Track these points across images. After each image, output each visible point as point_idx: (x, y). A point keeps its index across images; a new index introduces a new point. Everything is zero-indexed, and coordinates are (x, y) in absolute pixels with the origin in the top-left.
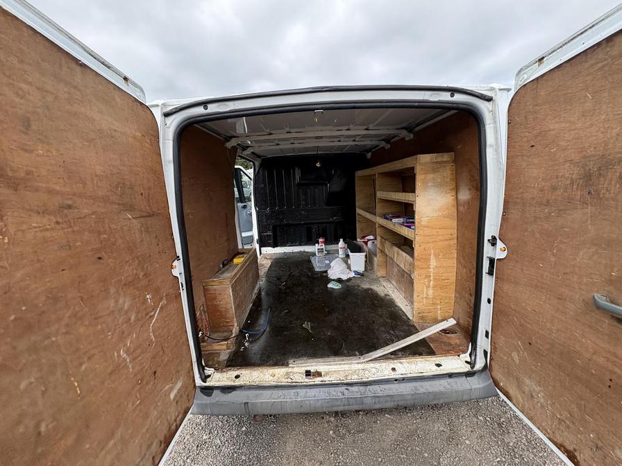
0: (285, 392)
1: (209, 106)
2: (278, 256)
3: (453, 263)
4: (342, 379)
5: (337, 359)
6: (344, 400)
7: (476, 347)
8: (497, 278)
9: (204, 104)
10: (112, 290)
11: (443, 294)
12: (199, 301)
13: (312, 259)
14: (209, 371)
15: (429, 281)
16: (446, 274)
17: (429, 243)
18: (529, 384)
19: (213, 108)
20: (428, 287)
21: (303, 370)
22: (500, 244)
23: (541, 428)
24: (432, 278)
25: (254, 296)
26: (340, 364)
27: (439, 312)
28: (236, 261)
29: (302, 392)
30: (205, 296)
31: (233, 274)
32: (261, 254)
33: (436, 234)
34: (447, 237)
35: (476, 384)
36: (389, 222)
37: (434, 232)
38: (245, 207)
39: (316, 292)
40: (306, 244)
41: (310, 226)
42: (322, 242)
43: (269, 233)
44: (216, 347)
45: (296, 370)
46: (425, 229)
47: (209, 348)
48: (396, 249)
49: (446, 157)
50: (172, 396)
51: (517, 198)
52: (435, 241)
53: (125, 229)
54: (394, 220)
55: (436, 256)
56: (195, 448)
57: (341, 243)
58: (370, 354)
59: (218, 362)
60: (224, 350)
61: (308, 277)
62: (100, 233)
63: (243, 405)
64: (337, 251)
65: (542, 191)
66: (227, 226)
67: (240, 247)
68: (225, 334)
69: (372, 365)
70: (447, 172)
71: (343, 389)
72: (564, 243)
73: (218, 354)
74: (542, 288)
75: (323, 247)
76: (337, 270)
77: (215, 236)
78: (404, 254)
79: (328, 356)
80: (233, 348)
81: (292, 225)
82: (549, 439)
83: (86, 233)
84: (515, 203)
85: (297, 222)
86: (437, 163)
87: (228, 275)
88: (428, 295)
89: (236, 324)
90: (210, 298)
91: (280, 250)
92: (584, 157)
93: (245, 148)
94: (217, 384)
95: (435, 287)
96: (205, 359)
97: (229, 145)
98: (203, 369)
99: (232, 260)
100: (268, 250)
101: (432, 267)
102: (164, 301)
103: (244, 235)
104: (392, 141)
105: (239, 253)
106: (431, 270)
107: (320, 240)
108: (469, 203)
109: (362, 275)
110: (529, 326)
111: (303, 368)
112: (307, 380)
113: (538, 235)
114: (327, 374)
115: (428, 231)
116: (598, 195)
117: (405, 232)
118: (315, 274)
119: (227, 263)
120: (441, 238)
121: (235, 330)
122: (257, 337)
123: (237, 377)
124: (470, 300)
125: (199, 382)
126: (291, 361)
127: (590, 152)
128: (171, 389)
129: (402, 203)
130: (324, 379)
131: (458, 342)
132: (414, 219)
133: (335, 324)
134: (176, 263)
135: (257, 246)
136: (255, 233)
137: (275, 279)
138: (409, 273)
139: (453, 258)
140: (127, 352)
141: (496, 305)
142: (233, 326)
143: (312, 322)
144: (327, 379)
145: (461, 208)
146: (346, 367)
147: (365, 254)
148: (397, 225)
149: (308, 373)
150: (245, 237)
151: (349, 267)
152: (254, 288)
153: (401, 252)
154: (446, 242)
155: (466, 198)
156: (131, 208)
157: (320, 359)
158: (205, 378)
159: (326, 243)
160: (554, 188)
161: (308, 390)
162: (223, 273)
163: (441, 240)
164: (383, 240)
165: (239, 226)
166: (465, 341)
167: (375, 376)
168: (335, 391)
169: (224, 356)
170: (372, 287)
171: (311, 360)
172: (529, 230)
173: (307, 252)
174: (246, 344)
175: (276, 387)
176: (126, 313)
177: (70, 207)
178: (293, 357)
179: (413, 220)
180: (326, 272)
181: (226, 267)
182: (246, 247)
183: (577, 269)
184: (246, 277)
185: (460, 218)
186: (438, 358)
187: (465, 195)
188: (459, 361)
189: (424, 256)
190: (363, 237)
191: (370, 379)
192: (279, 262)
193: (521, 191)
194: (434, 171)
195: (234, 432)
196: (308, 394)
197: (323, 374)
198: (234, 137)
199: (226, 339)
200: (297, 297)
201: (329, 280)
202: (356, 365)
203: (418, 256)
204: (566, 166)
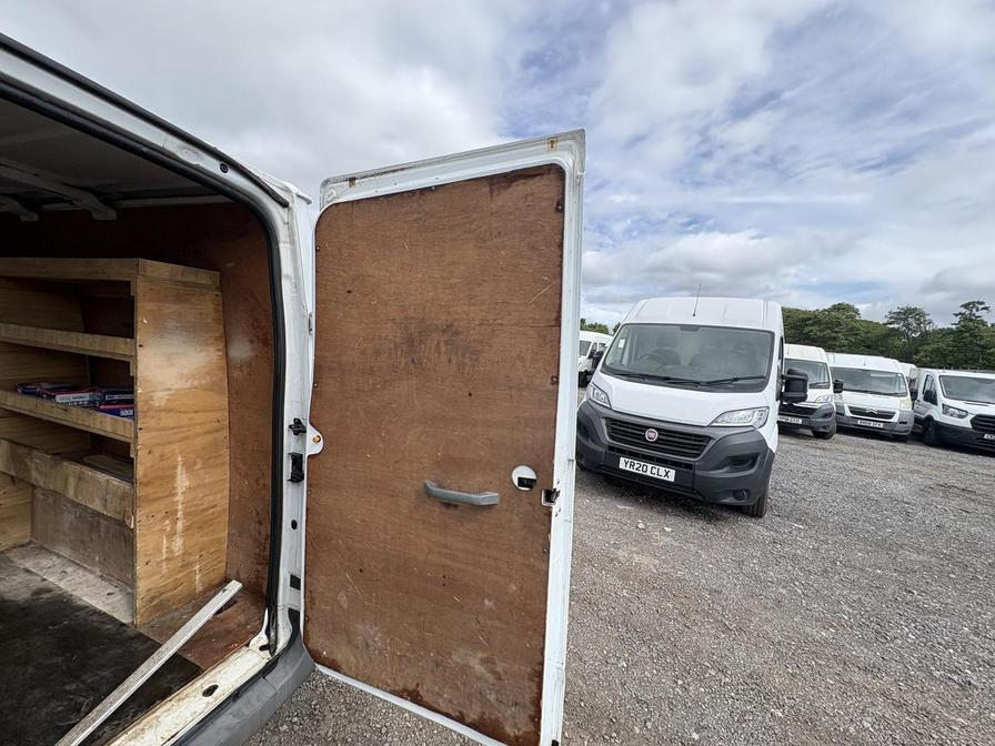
3: (221, 474)
7: (276, 611)
8: (309, 485)
11: (205, 538)
15: (175, 522)
16: (211, 498)
17: (170, 443)
18: (364, 629)
20: (173, 534)
22: (311, 433)
23: (380, 685)
24: (180, 514)
27: (197, 577)
33: (187, 422)
34: (208, 427)
35: (282, 677)
36: (47, 404)
37: (184, 419)
46: (163, 415)
48: (72, 469)
49: (204, 277)
51: (333, 362)
52: (187, 438)
54: (59, 398)
55: (189, 467)
65: (364, 354)
70: (208, 305)
72: (392, 423)
74: (371, 487)
78: (102, 477)
82: (393, 692)
84: (332, 369)
86: (185, 284)
88: (172, 552)
92: (406, 318)
95: (187, 529)
101: (180, 491)
104: (46, 207)
106: (179, 498)
108: (250, 364)
110: (360, 546)
113: (362, 414)
115: (169, 420)
116: (421, 364)
117: (104, 424)
120: (198, 429)
124: (259, 533)
127: (411, 312)
129: (84, 356)
131: (242, 619)
132: (132, 392)
138: (119, 517)
139: (223, 464)
141: (310, 530)
145: (236, 374)
148: (72, 408)
153: (89, 472)
154: (209, 438)
155: (244, 356)
160: (377, 353)
163: (197, 435)
164: (22, 450)
166: (253, 609)
172: (351, 408)
179: (128, 397)
183: (407, 454)
185: (234, 390)
186: (207, 677)
187: (242, 351)
188: (249, 655)
189: (160, 473)
193: (337, 352)
194: (179, 299)
203: (145, 476)
204: (388, 325)
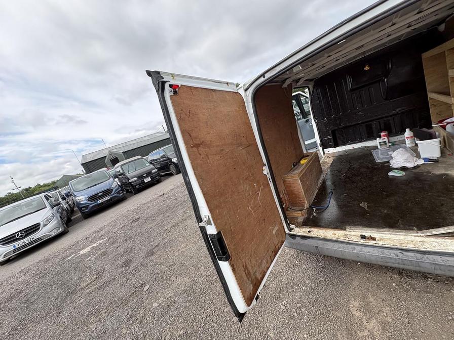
0: (345, 246)
1: (266, 75)
2: (340, 154)
4: (396, 244)
5: (391, 230)
6: (398, 260)
9: (263, 75)
10: (241, 182)
12: (281, 188)
13: (374, 153)
14: (292, 226)
19: (268, 76)
21: (359, 234)
25: (319, 185)
26: (394, 235)
28: (302, 162)
29: (358, 248)
30: (284, 185)
31: (300, 170)
32: (324, 154)
38: (307, 121)
39: (375, 180)
40: (366, 140)
41: (370, 123)
42: (384, 136)
43: (330, 137)
44: (295, 214)
45: (352, 233)
47: (291, 214)
50: (274, 232)
53: (241, 154)
56: (292, 266)
57: (408, 133)
58: (430, 230)
59: (297, 222)
60: (300, 216)
61: (368, 168)
62: (233, 158)
63: (315, 248)
64: (404, 142)
66: (293, 140)
67: (305, 152)
68: (301, 208)
69: (433, 239)
71: (397, 252)
73: (297, 218)
75: (386, 139)
76: (400, 159)
77: (285, 149)
79: (382, 227)
80: (306, 216)
81: (351, 126)
83: (229, 159)
85: (354, 123)
87: (296, 172)
89: (306, 202)
90: (288, 187)
91: (341, 149)
93: (297, 81)
94: (298, 234)
96: (290, 220)
97: (285, 85)
98: (289, 225)
99: (299, 162)
100: (330, 151)
102: (262, 187)
103: (307, 143)
105: (304, 157)
107: (382, 134)
109: (436, 161)
111: (359, 233)
112: (362, 241)
114: (381, 240)
118: (376, 165)
119: (296, 164)
121: (306, 205)
122: (322, 210)
123: (309, 232)
125: (287, 231)
126: (348, 227)
128: (273, 229)
130: (378, 242)
133: (393, 204)
134: (264, 168)
135: (321, 149)
136: (317, 139)
137: (336, 172)
140: (251, 208)
142: (305, 203)
143: (368, 202)
144: (381, 243)
146: (402, 237)
147: (438, 140)
149: (363, 237)
150: (308, 145)
151: (418, 156)
152: (318, 179)
156: (240, 145)
157: (374, 229)
158: (291, 230)
159: (390, 135)
161: (364, 248)
162: (294, 171)
165: (302, 138)
167: (436, 248)
168: (388, 252)
169: (301, 220)
170: (449, 172)
171: (365, 229)
173: (369, 147)
174: (314, 214)
175: (337, 241)
176: (248, 191)
177: (223, 150)
178: (349, 225)
180: (388, 162)
181: (296, 167)
182: (309, 151)
184: (310, 171)
190: (441, 122)
191: (428, 250)
192: (340, 159)
195: (314, 265)
196: (363, 250)
197: (377, 239)
198: (287, 78)
199: (301, 210)
200: (355, 184)
201: (391, 169)
202: (413, 238)
